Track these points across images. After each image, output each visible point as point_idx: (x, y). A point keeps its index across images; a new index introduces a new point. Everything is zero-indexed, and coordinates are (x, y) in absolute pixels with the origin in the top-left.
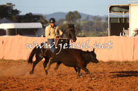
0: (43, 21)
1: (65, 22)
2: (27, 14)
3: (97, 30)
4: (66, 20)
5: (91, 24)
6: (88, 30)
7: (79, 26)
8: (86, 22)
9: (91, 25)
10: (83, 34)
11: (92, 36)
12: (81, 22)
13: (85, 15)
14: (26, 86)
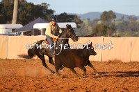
0: (77, 21)
1: (99, 22)
2: (62, 14)
3: (132, 30)
4: (101, 20)
5: (127, 23)
6: (123, 30)
7: (114, 25)
8: (121, 22)
9: (127, 25)
10: (117, 34)
11: (127, 36)
12: (116, 22)
13: (120, 14)
14: (60, 86)
